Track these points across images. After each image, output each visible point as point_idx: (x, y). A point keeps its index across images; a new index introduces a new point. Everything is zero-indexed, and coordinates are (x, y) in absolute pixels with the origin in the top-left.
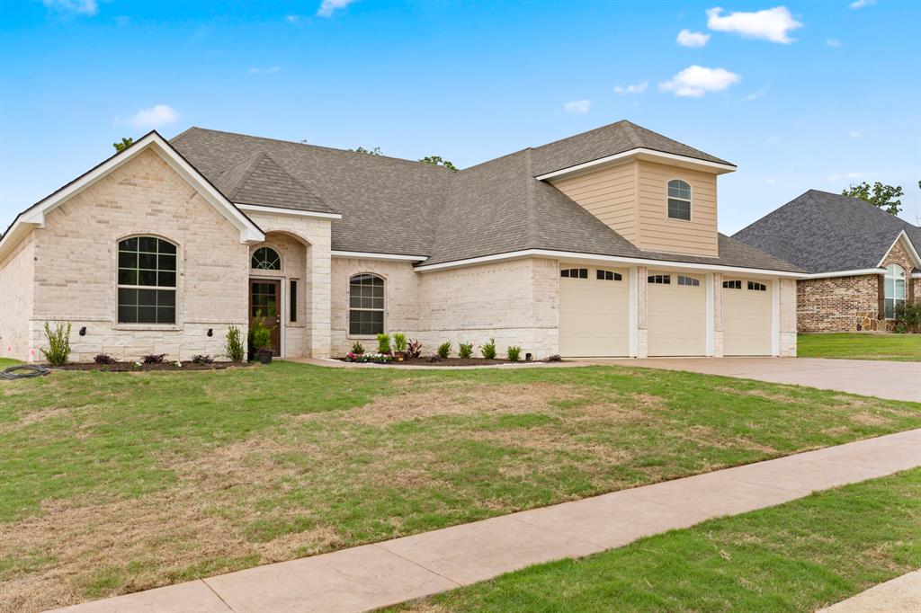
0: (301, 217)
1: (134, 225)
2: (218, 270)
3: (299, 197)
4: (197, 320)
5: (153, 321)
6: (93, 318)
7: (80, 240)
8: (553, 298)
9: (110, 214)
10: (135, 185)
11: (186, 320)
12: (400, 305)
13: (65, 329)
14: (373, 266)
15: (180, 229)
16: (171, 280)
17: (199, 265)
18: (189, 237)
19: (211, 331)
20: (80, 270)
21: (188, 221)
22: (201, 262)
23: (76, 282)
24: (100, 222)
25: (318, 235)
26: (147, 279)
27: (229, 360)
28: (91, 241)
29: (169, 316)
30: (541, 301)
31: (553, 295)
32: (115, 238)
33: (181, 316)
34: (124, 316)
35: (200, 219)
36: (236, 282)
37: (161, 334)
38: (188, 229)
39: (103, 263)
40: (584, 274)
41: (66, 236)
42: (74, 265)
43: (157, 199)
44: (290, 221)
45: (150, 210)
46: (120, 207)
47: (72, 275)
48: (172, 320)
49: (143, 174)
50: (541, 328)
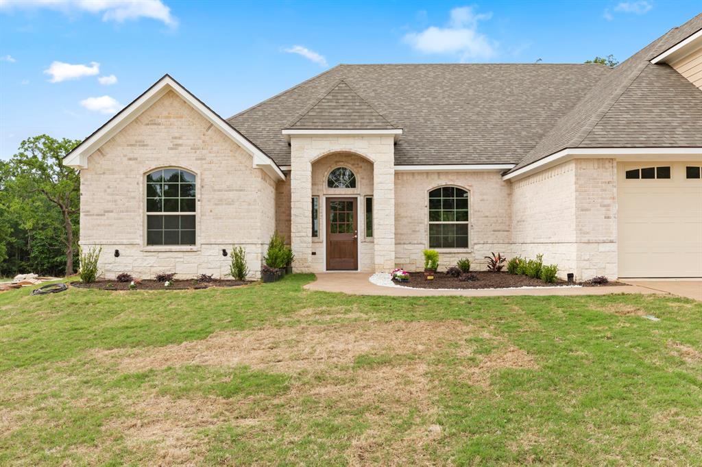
0: (362, 136)
1: (158, 159)
2: (232, 195)
3: (362, 117)
4: (213, 241)
5: (177, 243)
6: (125, 241)
7: (116, 176)
8: (608, 206)
9: (138, 152)
10: (159, 124)
11: (203, 241)
12: (487, 217)
13: (97, 251)
14: (454, 178)
15: (197, 159)
16: (191, 206)
17: (215, 191)
18: (205, 166)
19: (224, 251)
20: (116, 201)
21: (204, 152)
22: (216, 188)
23: (112, 212)
24: (130, 159)
25: (380, 152)
26: (171, 206)
28: (123, 176)
29: (190, 239)
30: (587, 210)
31: (607, 202)
32: (142, 172)
33: (199, 239)
34: (153, 239)
35: (215, 149)
36: (249, 204)
37: (181, 255)
38: (205, 159)
39: (133, 194)
40: (664, 173)
41: (104, 173)
42: (110, 198)
43: (177, 135)
44: (351, 141)
45: (171, 146)
46: (147, 145)
47: (110, 206)
48: (192, 241)
49: (165, 114)
50: (589, 243)
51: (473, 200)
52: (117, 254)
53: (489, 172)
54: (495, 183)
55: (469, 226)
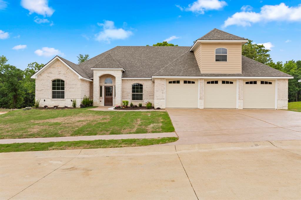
0: (113, 70)
1: (55, 77)
2: (74, 86)
3: (112, 65)
4: (69, 98)
5: (60, 98)
6: (46, 97)
7: (45, 81)
8: (163, 90)
9: (50, 75)
10: (55, 68)
11: (66, 98)
13: (39, 100)
14: (139, 81)
15: (65, 77)
16: (63, 89)
17: (69, 85)
18: (67, 79)
19: (71, 100)
21: (67, 75)
22: (70, 84)
23: (43, 90)
24: (48, 77)
25: (117, 74)
26: (58, 89)
27: (73, 107)
28: (46, 81)
29: (63, 97)
30: (158, 91)
31: (162, 89)
32: (51, 80)
33: (65, 97)
34: (54, 97)
35: (69, 74)
36: (78, 88)
37: (60, 101)
38: (67, 77)
39: (48, 86)
40: (178, 82)
41: (41, 80)
42: (43, 86)
43: (60, 71)
44: (109, 71)
45: (58, 73)
46: (52, 73)
47: (43, 88)
48: (64, 98)
49: (57, 65)
50: (158, 99)
51: (144, 87)
52: (45, 101)
53: (148, 80)
54: (150, 83)
55: (143, 95)
